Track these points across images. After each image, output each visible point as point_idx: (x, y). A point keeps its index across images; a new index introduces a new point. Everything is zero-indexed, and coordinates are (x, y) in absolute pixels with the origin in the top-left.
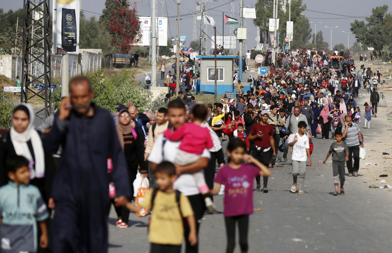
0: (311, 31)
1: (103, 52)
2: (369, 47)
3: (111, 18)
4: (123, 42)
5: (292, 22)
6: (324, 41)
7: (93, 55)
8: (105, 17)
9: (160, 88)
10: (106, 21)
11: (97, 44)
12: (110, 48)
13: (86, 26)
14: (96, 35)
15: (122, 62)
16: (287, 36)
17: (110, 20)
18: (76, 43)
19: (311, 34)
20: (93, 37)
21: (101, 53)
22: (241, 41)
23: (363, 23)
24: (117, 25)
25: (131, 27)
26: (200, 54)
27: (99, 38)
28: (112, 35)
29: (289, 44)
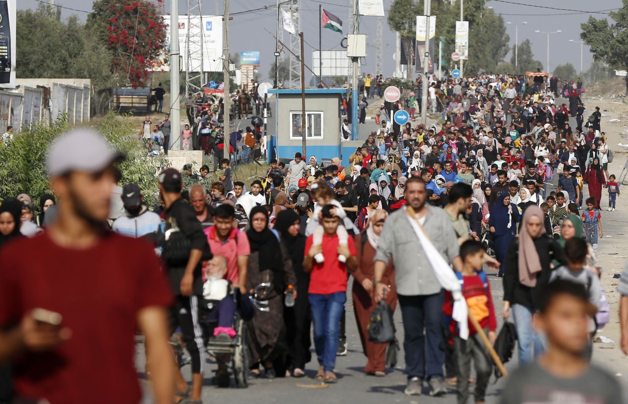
0: (508, 39)
1: (95, 85)
2: (618, 69)
3: (110, 19)
4: (133, 65)
5: (467, 23)
6: (535, 58)
7: (74, 90)
8: (98, 17)
9: (186, 153)
10: (99, 25)
11: (81, 69)
12: (108, 77)
13: (59, 34)
14: (79, 51)
15: (132, 103)
16: (457, 51)
17: (107, 23)
18: (10, 67)
19: (508, 45)
20: (74, 57)
21: (89, 87)
22: (355, 59)
23: (605, 23)
24: (120, 32)
25: (148, 36)
26: (275, 87)
27: (84, 58)
28: (111, 51)
29: (461, 66)
